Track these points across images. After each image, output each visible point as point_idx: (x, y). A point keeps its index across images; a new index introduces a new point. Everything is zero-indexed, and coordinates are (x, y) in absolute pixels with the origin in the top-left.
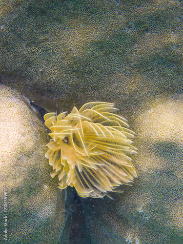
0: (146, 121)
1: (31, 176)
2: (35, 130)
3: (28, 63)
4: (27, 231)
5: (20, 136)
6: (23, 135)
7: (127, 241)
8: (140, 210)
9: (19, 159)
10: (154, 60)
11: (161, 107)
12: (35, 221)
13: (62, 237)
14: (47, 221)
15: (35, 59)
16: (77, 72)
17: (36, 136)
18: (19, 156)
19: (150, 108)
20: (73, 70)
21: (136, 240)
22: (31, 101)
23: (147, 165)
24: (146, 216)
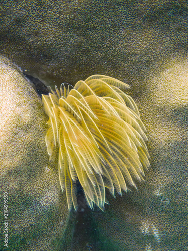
0: (162, 85)
1: (29, 155)
2: (32, 101)
3: (19, 21)
4: (28, 221)
5: (14, 106)
6: (19, 105)
7: (143, 232)
8: (158, 193)
9: (15, 134)
10: (169, 9)
11: (177, 66)
12: (36, 210)
13: (66, 234)
14: (51, 210)
15: (27, 16)
16: (78, 29)
17: (33, 107)
18: (15, 130)
19: (165, 69)
20: (72, 26)
21: (154, 230)
22: (23, 71)
23: (165, 137)
24: (165, 200)
